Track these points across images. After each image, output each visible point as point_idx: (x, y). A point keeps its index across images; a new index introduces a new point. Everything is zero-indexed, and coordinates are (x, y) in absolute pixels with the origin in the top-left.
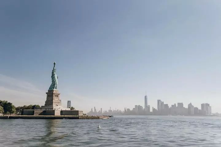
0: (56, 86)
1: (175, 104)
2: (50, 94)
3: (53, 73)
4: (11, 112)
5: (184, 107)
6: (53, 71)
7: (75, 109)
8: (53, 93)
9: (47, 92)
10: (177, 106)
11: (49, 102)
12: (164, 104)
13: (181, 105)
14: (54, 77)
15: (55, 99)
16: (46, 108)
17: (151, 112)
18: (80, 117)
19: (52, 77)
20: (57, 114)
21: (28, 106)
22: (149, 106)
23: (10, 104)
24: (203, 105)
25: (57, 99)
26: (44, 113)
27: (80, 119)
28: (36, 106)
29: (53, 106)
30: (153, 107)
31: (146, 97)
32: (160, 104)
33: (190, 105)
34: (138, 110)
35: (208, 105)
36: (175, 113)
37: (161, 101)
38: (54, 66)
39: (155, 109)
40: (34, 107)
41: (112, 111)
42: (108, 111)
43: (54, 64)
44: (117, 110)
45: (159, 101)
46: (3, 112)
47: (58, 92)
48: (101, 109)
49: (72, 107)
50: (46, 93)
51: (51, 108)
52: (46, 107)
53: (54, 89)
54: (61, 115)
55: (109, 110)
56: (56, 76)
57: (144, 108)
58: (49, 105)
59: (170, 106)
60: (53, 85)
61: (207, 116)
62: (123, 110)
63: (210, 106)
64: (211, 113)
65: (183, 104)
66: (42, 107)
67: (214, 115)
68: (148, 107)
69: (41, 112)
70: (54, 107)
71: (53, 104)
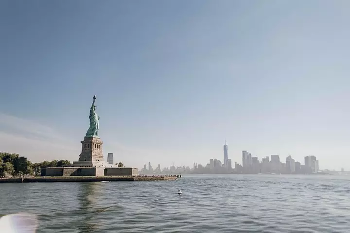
0: (96, 131)
1: (268, 157)
2: (88, 144)
3: (91, 111)
4: (26, 172)
5: (280, 161)
6: (92, 108)
7: (124, 166)
8: (92, 142)
9: (83, 140)
10: (270, 160)
11: (86, 155)
12: (252, 157)
13: (276, 158)
14: (94, 118)
15: (95, 152)
16: (81, 165)
17: (233, 169)
18: (135, 178)
19: (90, 117)
20: (100, 173)
21: (51, 163)
22: (230, 160)
23: (23, 159)
24: (307, 158)
25: (98, 151)
26: (79, 172)
27: (136, 180)
28: (63, 162)
29: (93, 161)
30: (236, 162)
31: (225, 147)
32: (246, 157)
33: (289, 159)
34: (215, 167)
35: (314, 158)
36: (268, 171)
37: (248, 153)
38: (94, 102)
39: (238, 164)
40: (60, 164)
41: (175, 167)
42: (169, 169)
43: (94, 98)
44: (182, 167)
45: (244, 153)
46: (12, 171)
47: (99, 141)
48: (159, 165)
49: (120, 163)
50: (81, 142)
51: (88, 164)
52: (80, 163)
53: (93, 135)
54: (105, 174)
55: (171, 167)
56: (96, 116)
57: (223, 163)
58: (85, 160)
59: (260, 160)
60: (93, 130)
61: (313, 174)
62: (191, 167)
63: (317, 159)
64: (318, 170)
65: (279, 158)
66: (74, 163)
67: (323, 173)
68: (228, 162)
69: (75, 170)
70: (94, 163)
71: (93, 158)
